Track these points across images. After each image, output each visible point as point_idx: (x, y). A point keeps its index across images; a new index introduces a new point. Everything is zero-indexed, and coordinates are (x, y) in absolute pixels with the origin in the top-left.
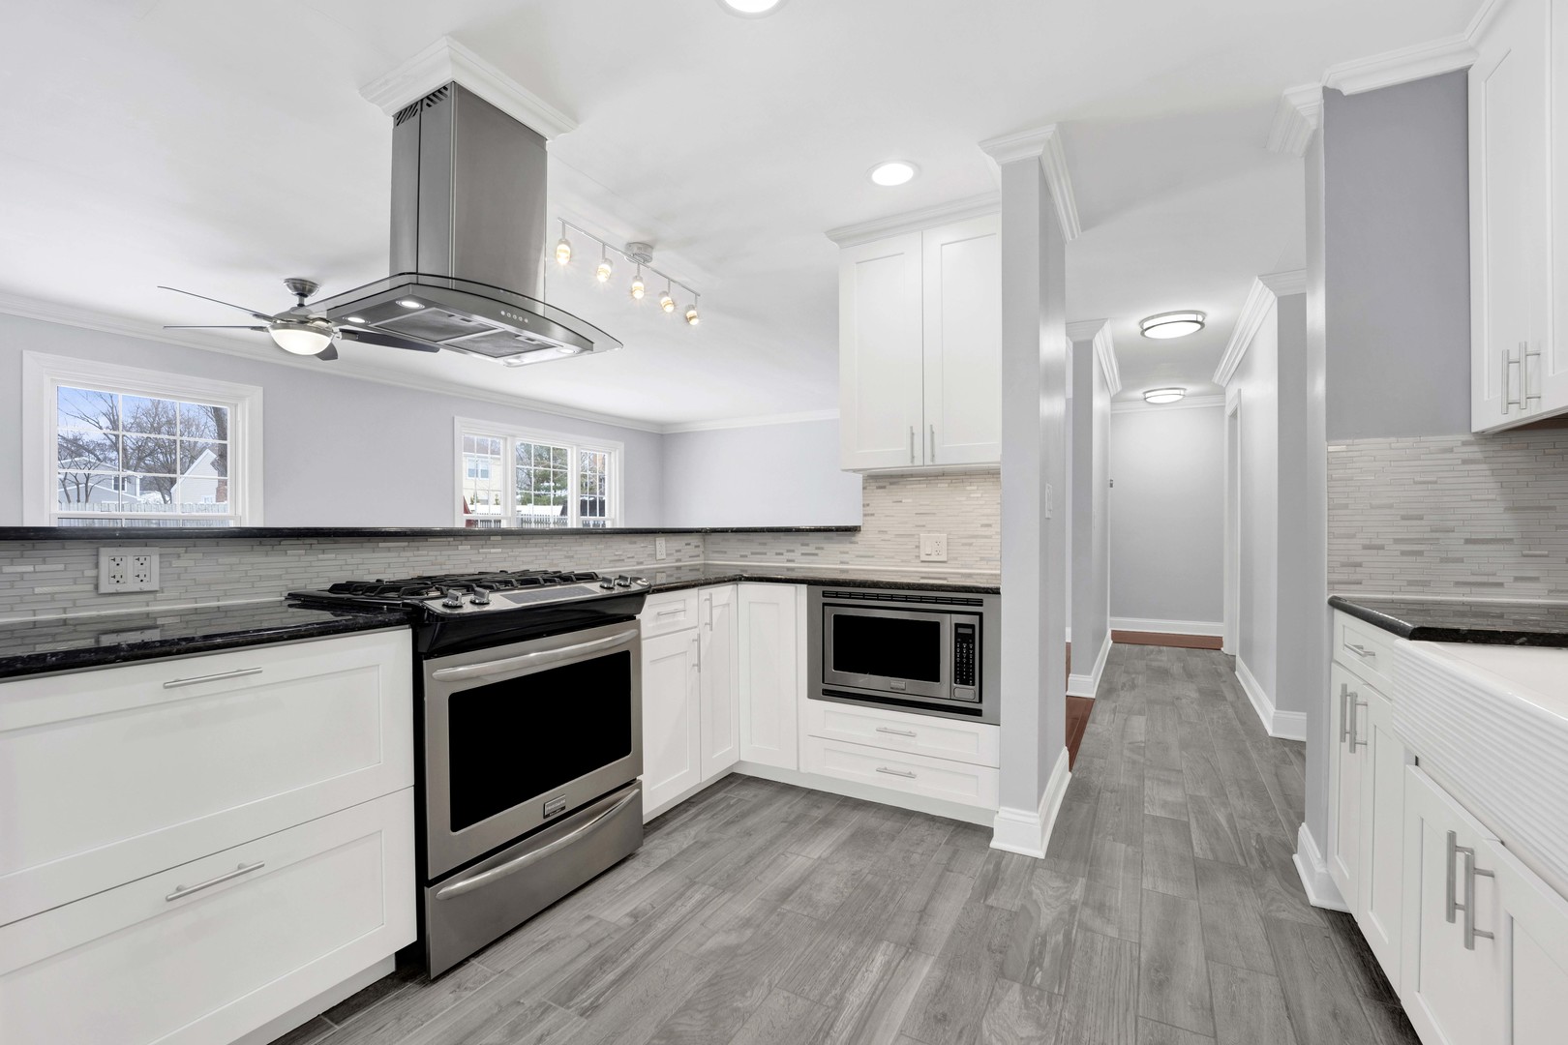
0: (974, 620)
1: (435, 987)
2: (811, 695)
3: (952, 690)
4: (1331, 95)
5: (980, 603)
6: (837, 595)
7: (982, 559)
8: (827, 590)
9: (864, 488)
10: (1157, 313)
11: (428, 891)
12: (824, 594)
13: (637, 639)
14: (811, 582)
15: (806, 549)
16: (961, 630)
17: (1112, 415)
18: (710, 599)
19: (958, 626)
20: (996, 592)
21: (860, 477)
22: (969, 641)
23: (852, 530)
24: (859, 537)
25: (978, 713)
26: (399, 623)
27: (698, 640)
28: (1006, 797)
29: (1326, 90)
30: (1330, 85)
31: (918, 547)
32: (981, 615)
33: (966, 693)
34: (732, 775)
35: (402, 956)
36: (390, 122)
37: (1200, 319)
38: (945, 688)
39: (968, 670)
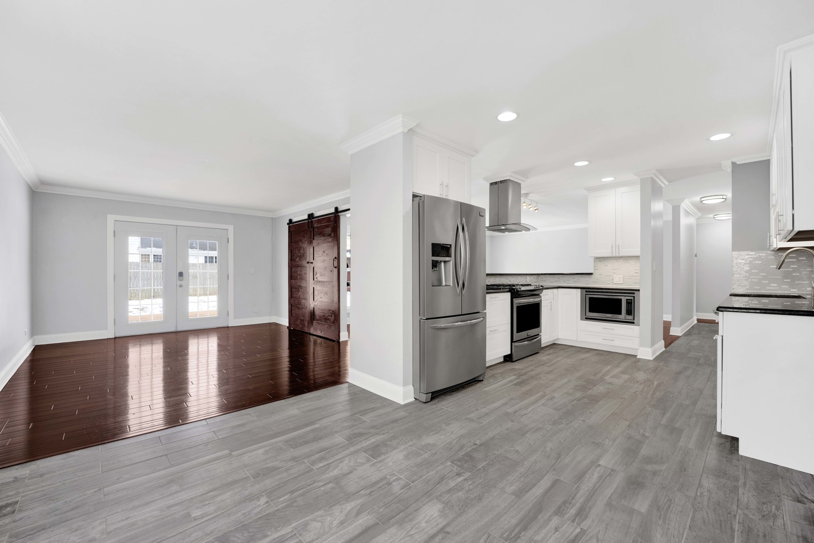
0: (632, 298)
1: (512, 363)
2: (582, 319)
3: (625, 317)
4: (734, 164)
5: (634, 293)
6: (590, 292)
7: (635, 283)
8: (586, 290)
9: (594, 261)
10: (704, 196)
11: (513, 343)
12: (586, 291)
13: (541, 300)
14: (581, 288)
15: (574, 280)
16: (628, 301)
17: (697, 224)
18: (553, 292)
19: (627, 300)
20: (639, 290)
21: (593, 259)
22: (631, 304)
23: (591, 274)
24: (592, 276)
25: (633, 323)
26: (508, 292)
27: (551, 303)
28: (642, 345)
29: (732, 162)
30: (734, 161)
31: (613, 279)
32: (634, 297)
33: (630, 318)
34: (554, 344)
35: (505, 357)
36: (489, 185)
37: (724, 197)
38: (623, 316)
39: (630, 312)
